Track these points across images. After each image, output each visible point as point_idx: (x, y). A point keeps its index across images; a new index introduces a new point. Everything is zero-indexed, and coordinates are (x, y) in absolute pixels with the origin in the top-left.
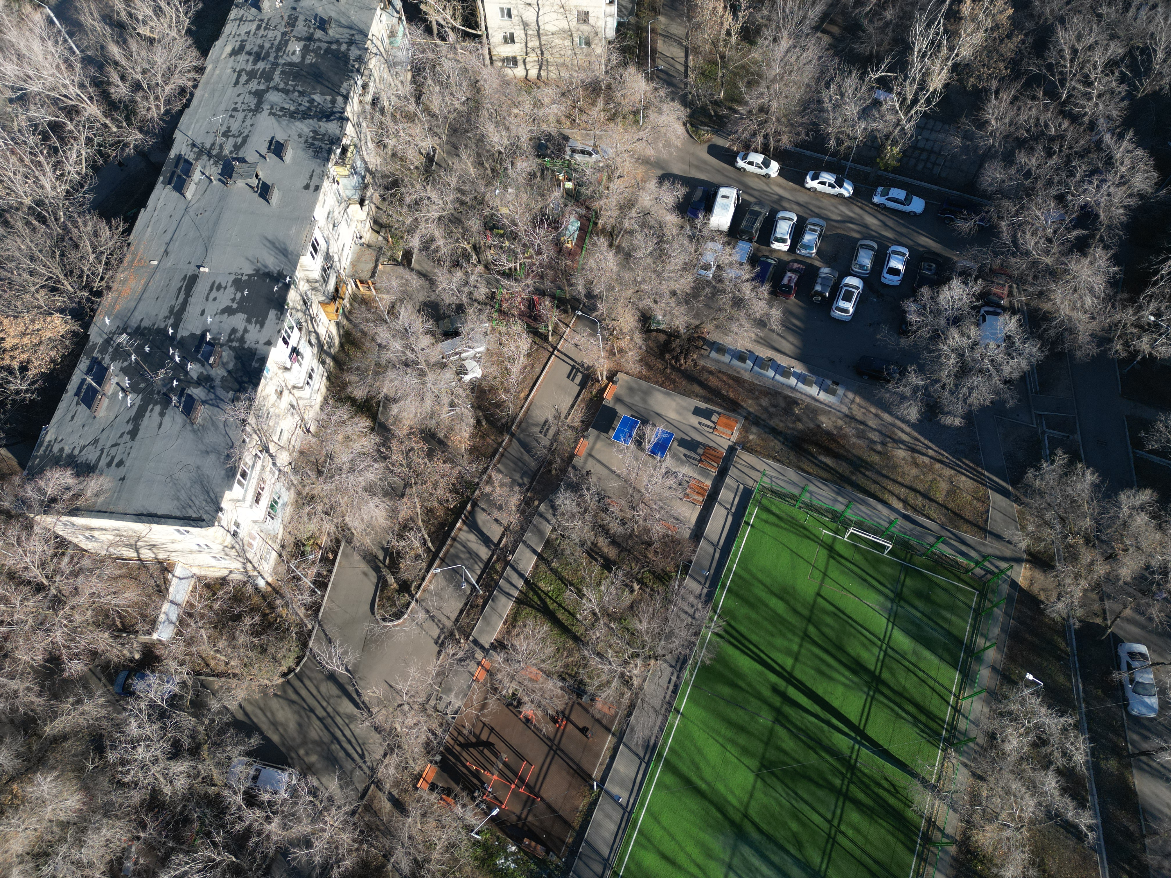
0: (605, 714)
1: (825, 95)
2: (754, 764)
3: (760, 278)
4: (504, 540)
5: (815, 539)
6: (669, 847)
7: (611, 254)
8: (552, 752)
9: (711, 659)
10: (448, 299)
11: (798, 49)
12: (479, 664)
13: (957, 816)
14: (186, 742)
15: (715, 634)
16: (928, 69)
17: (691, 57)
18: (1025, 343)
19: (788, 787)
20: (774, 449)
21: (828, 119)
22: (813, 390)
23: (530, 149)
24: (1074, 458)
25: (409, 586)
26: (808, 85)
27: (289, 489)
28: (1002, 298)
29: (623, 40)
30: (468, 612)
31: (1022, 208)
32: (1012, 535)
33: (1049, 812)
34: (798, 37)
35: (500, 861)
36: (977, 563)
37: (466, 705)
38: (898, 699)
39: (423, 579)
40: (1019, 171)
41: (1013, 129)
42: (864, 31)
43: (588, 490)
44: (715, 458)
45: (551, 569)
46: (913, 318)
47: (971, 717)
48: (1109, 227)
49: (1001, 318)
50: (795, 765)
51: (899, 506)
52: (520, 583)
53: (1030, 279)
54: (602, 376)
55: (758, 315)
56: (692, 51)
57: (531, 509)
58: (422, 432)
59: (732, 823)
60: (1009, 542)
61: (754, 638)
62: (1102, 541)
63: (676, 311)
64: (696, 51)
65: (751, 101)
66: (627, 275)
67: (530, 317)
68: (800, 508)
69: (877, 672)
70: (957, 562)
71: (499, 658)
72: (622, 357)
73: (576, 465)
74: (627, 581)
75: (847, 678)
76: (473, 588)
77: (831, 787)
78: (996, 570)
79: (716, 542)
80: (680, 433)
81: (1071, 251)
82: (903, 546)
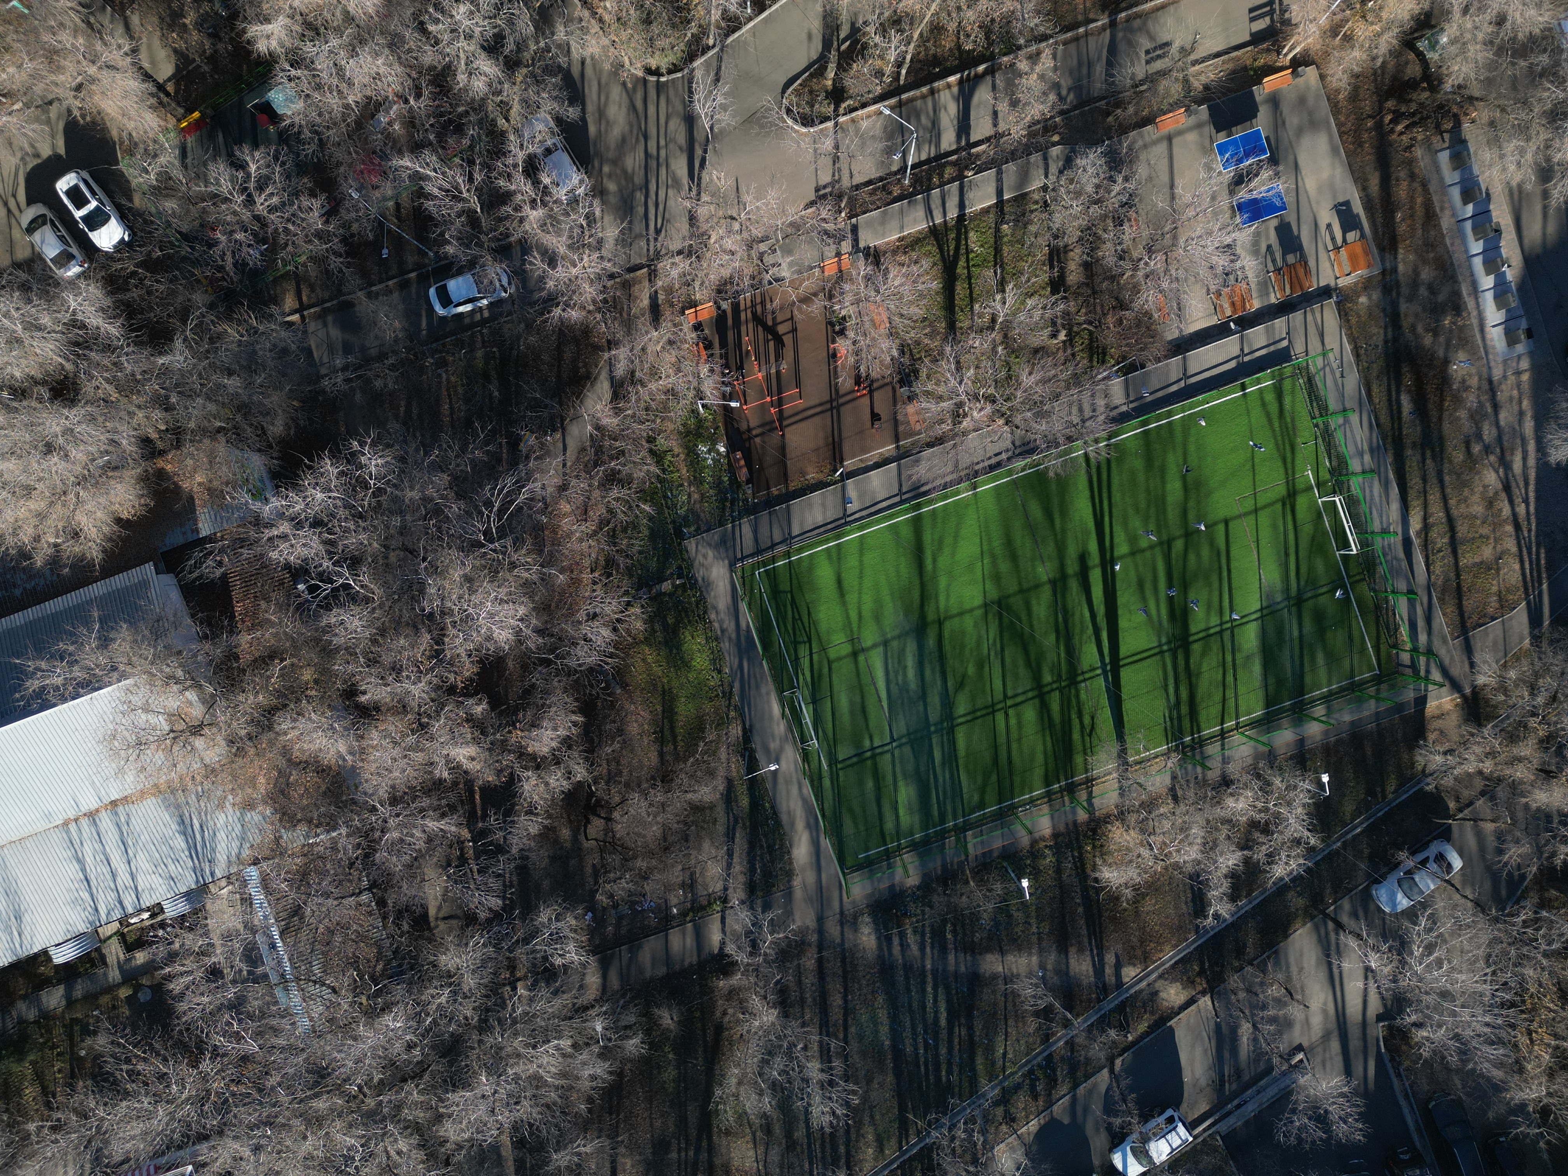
0: (908, 422)
2: (993, 594)
4: (983, 147)
5: (1290, 470)
6: (850, 579)
8: (828, 406)
9: (1056, 474)
12: (838, 254)
13: (1118, 800)
14: (510, 46)
15: (1086, 455)
19: (1001, 637)
20: (1369, 337)
22: (1494, 316)
25: (843, 100)
30: (875, 190)
32: (1485, 662)
33: (1200, 875)
35: (703, 448)
36: (1414, 649)
37: (792, 282)
38: (1182, 676)
39: (864, 106)
43: (1126, 179)
44: (1297, 284)
45: (997, 230)
47: (1228, 752)
50: (1027, 629)
51: (1415, 524)
52: (953, 213)
54: (1290, 51)
57: (1042, 140)
59: (923, 615)
60: (1472, 665)
61: (1117, 496)
62: (1560, 754)
63: (1473, 50)
68: (1316, 426)
69: (1192, 638)
70: (1397, 628)
71: (863, 268)
72: (1342, 47)
73: (1142, 136)
74: (1059, 321)
75: (1159, 615)
76: (903, 169)
77: (1037, 677)
78: (1422, 673)
79: (1189, 373)
80: (1294, 216)
82: (1367, 563)
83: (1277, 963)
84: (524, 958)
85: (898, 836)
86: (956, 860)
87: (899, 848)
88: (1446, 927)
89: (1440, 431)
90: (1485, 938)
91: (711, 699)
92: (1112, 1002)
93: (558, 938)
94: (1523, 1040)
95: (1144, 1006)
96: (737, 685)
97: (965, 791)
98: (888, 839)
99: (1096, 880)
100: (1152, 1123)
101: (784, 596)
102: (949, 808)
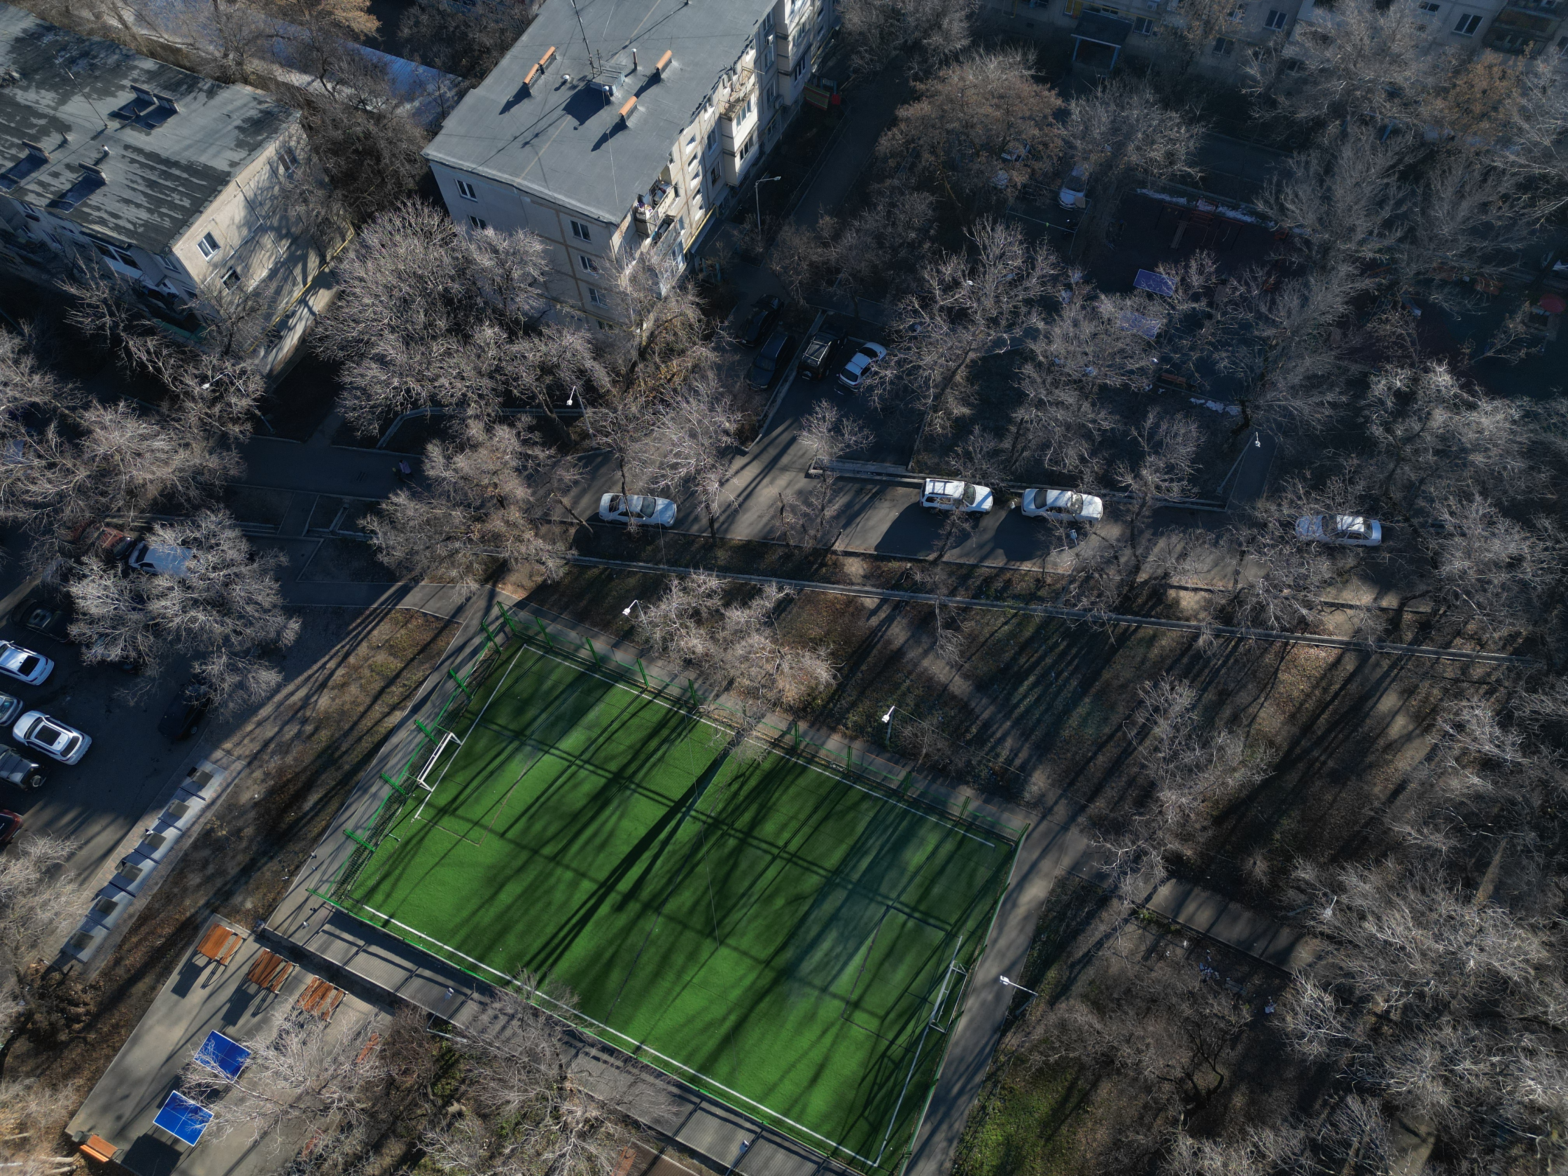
0: (633, 1165)
2: (708, 945)
5: (425, 830)
6: (803, 1072)
9: (572, 994)
13: (768, 715)
15: (537, 987)
18: (199, 526)
19: (735, 906)
20: (276, 873)
22: (195, 805)
24: (374, 510)
28: (122, 539)
32: (460, 594)
33: (765, 623)
36: (489, 639)
38: (642, 757)
44: (271, 965)
46: (115, 653)
47: (668, 680)
48: (56, 396)
49: (153, 546)
50: (711, 892)
51: (398, 716)
53: (103, 500)
55: (35, 876)
59: (775, 983)
60: (468, 599)
61: (550, 930)
62: (482, 506)
68: (376, 845)
69: (610, 776)
70: (484, 661)
72: (35, 1123)
74: (444, 1123)
75: (612, 814)
77: (738, 851)
78: (501, 620)
79: (407, 974)
80: (213, 1021)
81: (76, 446)
82: (452, 720)
83: (772, 530)
84: (1360, 1029)
85: (949, 833)
86: (921, 777)
87: (957, 824)
88: (650, 470)
89: (313, 762)
90: (637, 446)
91: (1011, 1091)
92: (898, 596)
93: (1315, 1020)
94: (677, 379)
95: (881, 575)
96: (978, 1079)
97: (868, 819)
98: (959, 837)
99: (835, 677)
100: (944, 507)
101: (871, 1119)
102: (891, 818)
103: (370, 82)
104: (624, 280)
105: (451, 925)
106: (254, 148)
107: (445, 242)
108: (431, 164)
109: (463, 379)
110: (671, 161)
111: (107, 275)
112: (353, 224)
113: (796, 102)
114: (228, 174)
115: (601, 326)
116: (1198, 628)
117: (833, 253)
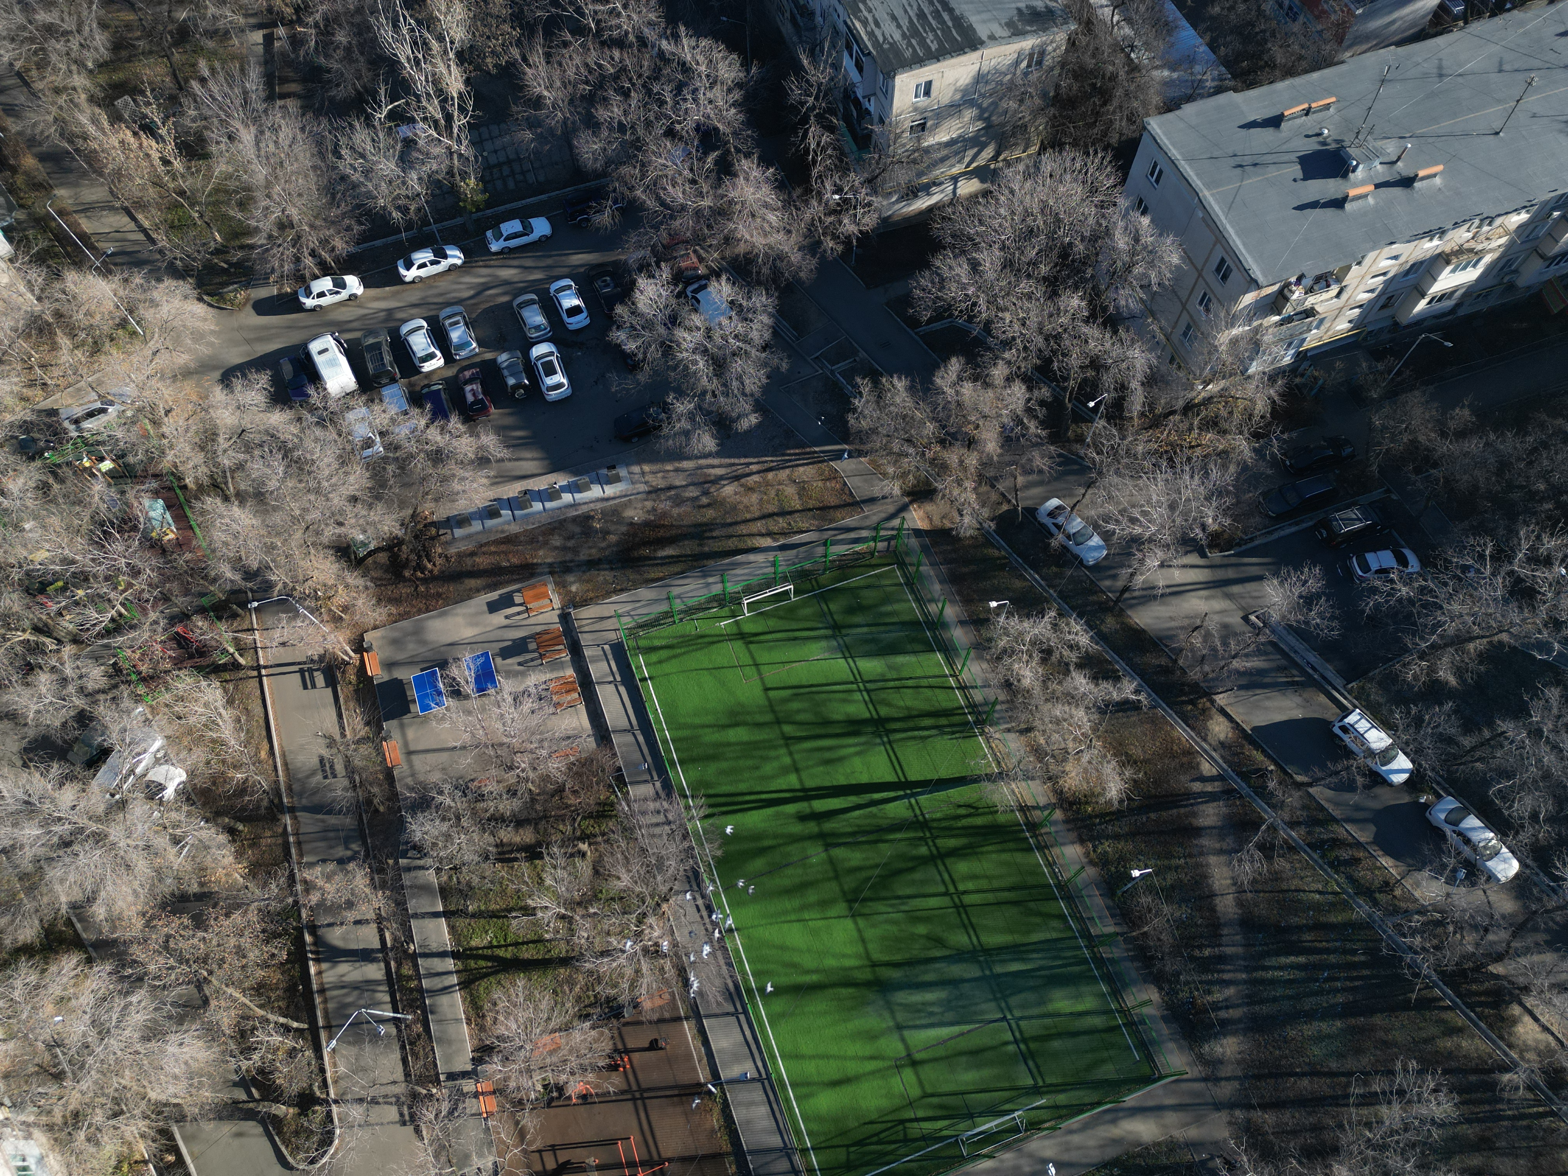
0: (661, 1007)
1: (344, 167)
2: (841, 908)
3: (439, 414)
4: (388, 935)
5: (720, 638)
6: (831, 1070)
7: (235, 509)
8: (639, 1102)
9: (719, 848)
10: (54, 721)
11: (268, 134)
12: (476, 1095)
13: (1038, 782)
15: (703, 818)
16: (434, 75)
17: (140, 217)
18: (750, 298)
19: (886, 899)
20: (606, 582)
21: (369, 192)
22: (596, 491)
23: (12, 458)
24: (875, 377)
25: (312, 1094)
26: (315, 168)
27: (28, 1136)
28: (696, 269)
29: (28, 246)
30: (413, 1054)
31: (643, 165)
32: (882, 489)
33: (1099, 708)
34: (255, 120)
36: (874, 539)
37: (500, 1154)
38: (911, 724)
39: (322, 1070)
40: (611, 129)
41: (570, 89)
42: (329, 71)
43: (441, 793)
44: (555, 640)
45: (473, 916)
46: (631, 346)
47: (980, 684)
48: (735, 134)
49: (711, 289)
50: (877, 872)
51: (767, 542)
52: (450, 964)
53: (706, 231)
54: (347, 654)
55: (471, 456)
56: (136, 208)
57: (390, 874)
58: (163, 906)
59: (867, 984)
60: (884, 497)
61: (742, 787)
62: (953, 435)
63: (373, 516)
64: (141, 205)
65: (261, 225)
66: (277, 518)
67: (191, 657)
68: (681, 620)
69: (875, 716)
70: (857, 553)
71: (494, 1067)
72: (353, 613)
73: (402, 779)
74: (570, 850)
75: (854, 745)
76: (396, 1021)
77: (924, 861)
78: (894, 533)
79: (628, 727)
80: (494, 645)
81: (720, 179)
82: (802, 577)
83: (1171, 637)
85: (1108, 1012)
86: (1123, 946)
87: (1122, 1011)
88: (1110, 508)
89: (688, 526)
90: (1116, 480)
92: (1238, 784)
94: (1198, 451)
95: (1238, 754)
97: (1048, 936)
98: (1113, 1023)
99: (1121, 801)
100: (1353, 747)
101: (852, 1157)
102: (1069, 954)
103: (1152, 35)
104: (1224, 338)
105: (682, 720)
106: (1017, 33)
107: (1101, 205)
108: (1145, 134)
109: (1024, 325)
110: (1359, 263)
111: (836, 66)
112: (1042, 142)
113: (1529, 287)
114: (982, 43)
115: (1172, 360)
116: (1516, 1065)
117: (1445, 447)
